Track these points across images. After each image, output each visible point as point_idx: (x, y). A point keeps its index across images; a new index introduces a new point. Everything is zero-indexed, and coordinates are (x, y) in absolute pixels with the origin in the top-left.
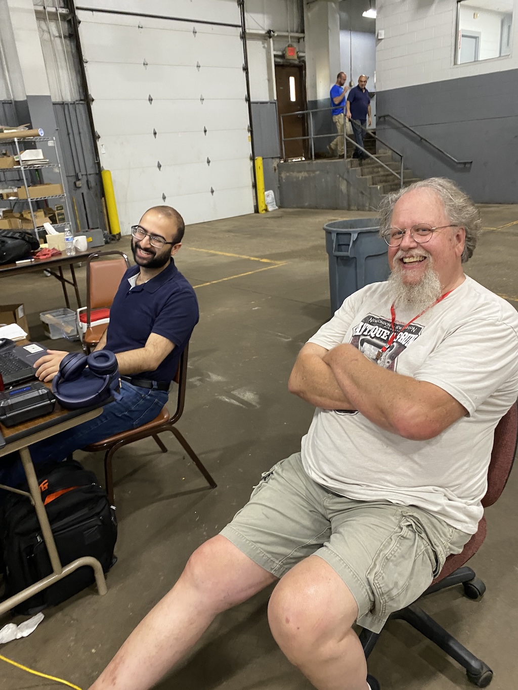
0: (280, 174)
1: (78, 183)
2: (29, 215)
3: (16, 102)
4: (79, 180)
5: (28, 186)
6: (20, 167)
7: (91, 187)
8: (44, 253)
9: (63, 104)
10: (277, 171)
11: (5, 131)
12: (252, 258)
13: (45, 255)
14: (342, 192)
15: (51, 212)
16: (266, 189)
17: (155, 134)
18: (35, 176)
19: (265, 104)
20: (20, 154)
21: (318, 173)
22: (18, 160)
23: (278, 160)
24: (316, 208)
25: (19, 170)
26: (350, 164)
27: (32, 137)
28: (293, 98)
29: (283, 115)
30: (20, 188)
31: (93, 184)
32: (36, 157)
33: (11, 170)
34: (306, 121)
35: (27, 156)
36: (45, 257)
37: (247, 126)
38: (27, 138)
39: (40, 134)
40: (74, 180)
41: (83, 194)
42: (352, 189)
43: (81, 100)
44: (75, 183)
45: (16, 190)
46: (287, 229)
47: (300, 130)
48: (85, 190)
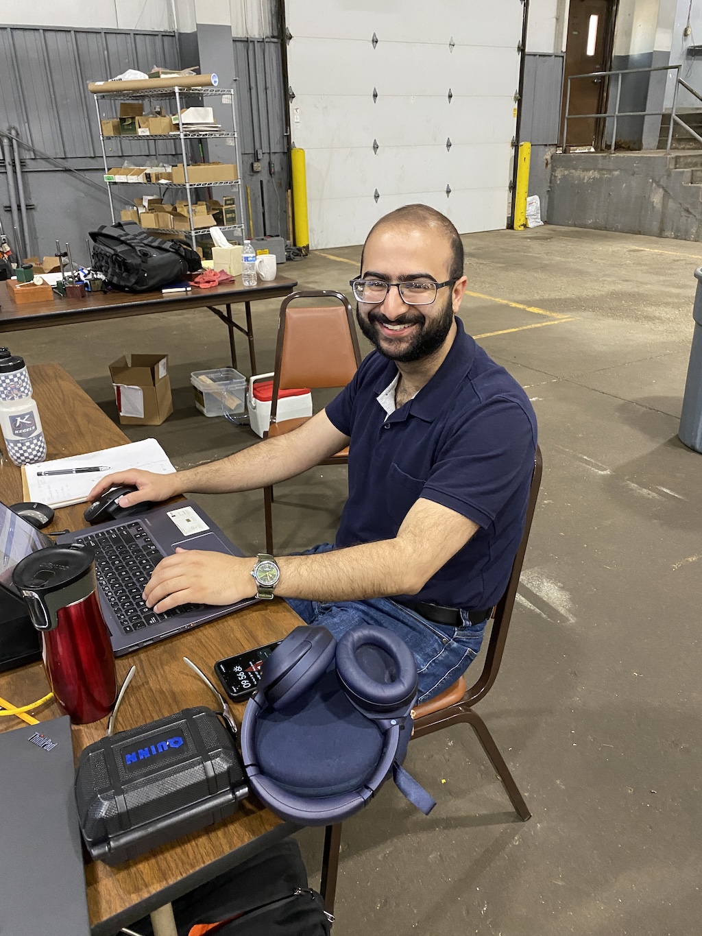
0: (553, 170)
1: (255, 165)
2: (185, 209)
3: (180, 34)
4: (258, 160)
5: (188, 165)
6: (179, 133)
7: (274, 173)
8: (207, 279)
9: (246, 41)
10: (549, 166)
11: (162, 76)
12: (514, 305)
13: (208, 282)
14: (653, 207)
15: (217, 207)
16: (530, 194)
17: (375, 96)
18: (198, 150)
19: (547, 58)
20: (181, 113)
21: (616, 173)
22: (177, 122)
23: (553, 149)
24: (606, 229)
25: (176, 139)
26: (674, 163)
27: (200, 88)
28: (591, 51)
29: (572, 77)
30: (176, 166)
31: (277, 168)
32: (204, 119)
33: (165, 138)
34: (605, 88)
35: (190, 116)
36: (208, 285)
37: (515, 92)
38: (193, 88)
39: (213, 83)
40: (251, 160)
41: (261, 182)
42: (671, 204)
43: (273, 37)
44: (252, 165)
45: (169, 169)
46: (563, 260)
47: (594, 102)
48: (264, 176)
